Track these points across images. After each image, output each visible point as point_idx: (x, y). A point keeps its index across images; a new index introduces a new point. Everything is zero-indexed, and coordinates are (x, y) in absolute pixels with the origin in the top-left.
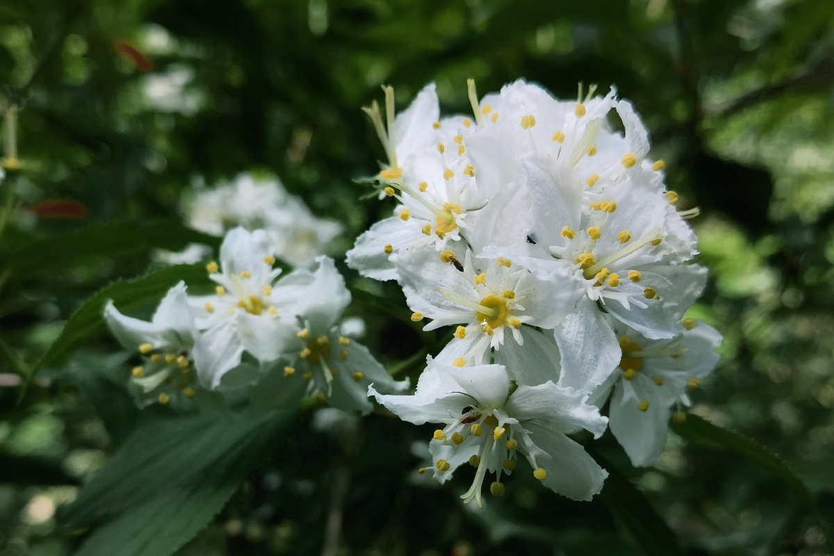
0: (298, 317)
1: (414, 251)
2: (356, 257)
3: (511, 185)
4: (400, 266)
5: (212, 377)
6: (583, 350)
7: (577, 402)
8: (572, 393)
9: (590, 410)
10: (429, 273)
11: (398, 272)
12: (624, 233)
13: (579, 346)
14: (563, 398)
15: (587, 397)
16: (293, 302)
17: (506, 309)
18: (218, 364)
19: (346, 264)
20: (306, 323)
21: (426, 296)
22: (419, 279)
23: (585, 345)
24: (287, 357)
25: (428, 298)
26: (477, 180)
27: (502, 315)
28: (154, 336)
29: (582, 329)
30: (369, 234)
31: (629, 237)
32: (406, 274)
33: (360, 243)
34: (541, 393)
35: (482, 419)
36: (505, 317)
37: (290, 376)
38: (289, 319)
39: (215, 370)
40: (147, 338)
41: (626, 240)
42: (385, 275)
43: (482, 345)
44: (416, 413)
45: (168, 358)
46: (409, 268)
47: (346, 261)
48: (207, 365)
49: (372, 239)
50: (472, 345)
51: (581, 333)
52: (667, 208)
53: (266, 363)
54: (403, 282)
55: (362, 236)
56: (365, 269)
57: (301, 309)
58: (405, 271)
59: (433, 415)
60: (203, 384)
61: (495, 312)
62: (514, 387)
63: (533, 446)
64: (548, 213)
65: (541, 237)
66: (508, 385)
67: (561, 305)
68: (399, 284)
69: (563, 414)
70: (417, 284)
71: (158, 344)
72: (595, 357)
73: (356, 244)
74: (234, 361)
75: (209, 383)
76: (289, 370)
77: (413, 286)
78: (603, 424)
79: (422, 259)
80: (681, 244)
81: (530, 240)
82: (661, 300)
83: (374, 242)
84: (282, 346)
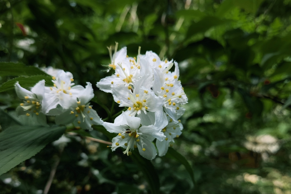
0: (77, 98)
1: (119, 85)
2: (100, 84)
3: (148, 74)
4: (114, 89)
5: (46, 110)
6: (160, 119)
7: (158, 131)
8: (157, 129)
9: (162, 133)
10: (122, 92)
11: (112, 91)
12: (173, 93)
13: (159, 118)
14: (154, 130)
15: (161, 130)
16: (77, 94)
17: (142, 105)
18: (49, 107)
19: (96, 86)
20: (80, 100)
21: (120, 98)
22: (118, 93)
23: (160, 118)
24: (72, 108)
25: (120, 99)
26: (141, 70)
27: (140, 107)
28: (30, 95)
29: (160, 114)
30: (104, 79)
31: (174, 94)
32: (114, 91)
33: (102, 81)
34: (149, 128)
35: (131, 133)
36: (141, 107)
37: (72, 114)
38: (75, 98)
39: (48, 108)
40: (27, 95)
41: (173, 95)
42: (107, 91)
43: (134, 113)
44: (112, 129)
45: (33, 102)
46: (116, 90)
47: (97, 85)
48: (45, 106)
49: (105, 81)
50: (131, 113)
51: (160, 115)
52: (182, 91)
53: (65, 110)
54: (113, 93)
55: (103, 79)
56: (102, 88)
57: (78, 96)
58: (115, 91)
59: (116, 131)
60: (42, 112)
61: (139, 106)
62: (141, 126)
63: (143, 142)
64: (157, 83)
65: (154, 89)
66: (139, 125)
67: (158, 106)
68: (112, 94)
69: (153, 134)
70: (117, 95)
71: (30, 97)
72: (162, 122)
73: (100, 81)
74: (54, 107)
75: (45, 112)
76: (72, 112)
77: (116, 95)
78: (164, 138)
79: (120, 88)
80: (184, 100)
81: (151, 89)
82: (177, 112)
83: (106, 82)
84: (70, 105)
